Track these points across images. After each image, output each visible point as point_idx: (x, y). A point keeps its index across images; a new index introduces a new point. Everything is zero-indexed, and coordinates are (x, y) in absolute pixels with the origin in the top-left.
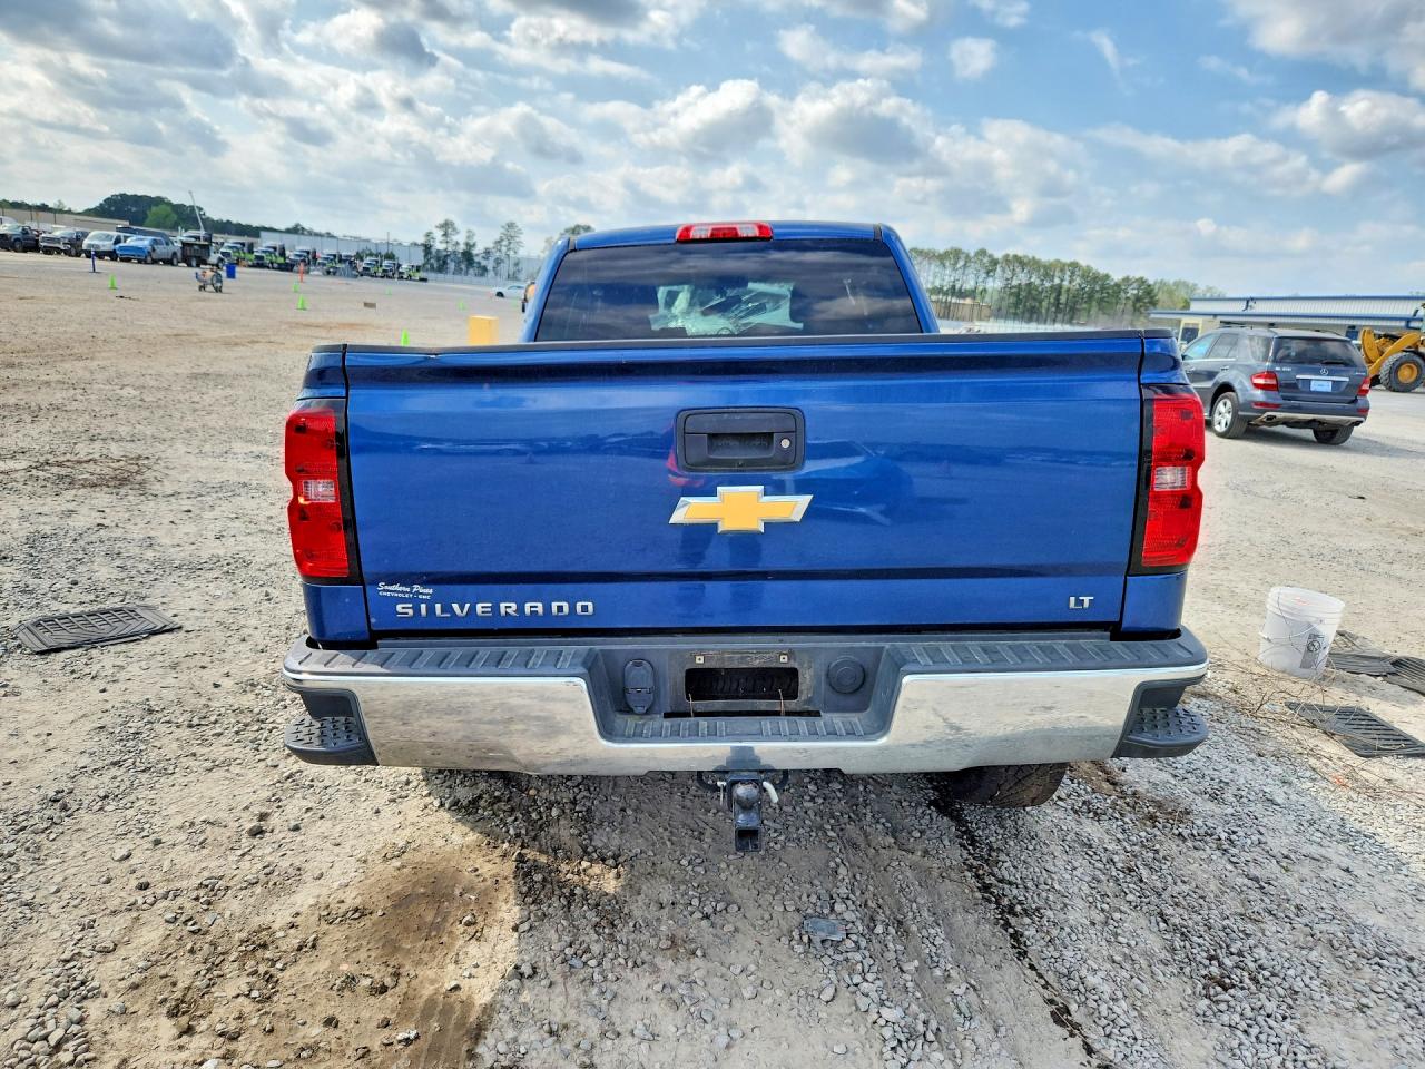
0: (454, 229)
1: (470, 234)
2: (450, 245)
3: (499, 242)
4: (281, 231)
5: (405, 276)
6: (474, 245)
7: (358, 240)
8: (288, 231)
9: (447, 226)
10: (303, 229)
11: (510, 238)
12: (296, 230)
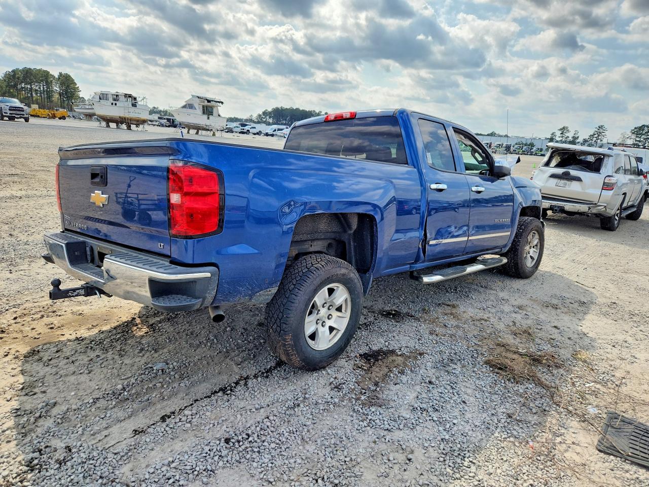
0: (568, 131)
1: (576, 132)
2: (564, 138)
3: (592, 136)
4: (485, 135)
5: (534, 153)
6: (578, 137)
7: (517, 137)
8: (488, 135)
9: (563, 130)
10: (495, 134)
11: (599, 134)
12: (492, 135)
